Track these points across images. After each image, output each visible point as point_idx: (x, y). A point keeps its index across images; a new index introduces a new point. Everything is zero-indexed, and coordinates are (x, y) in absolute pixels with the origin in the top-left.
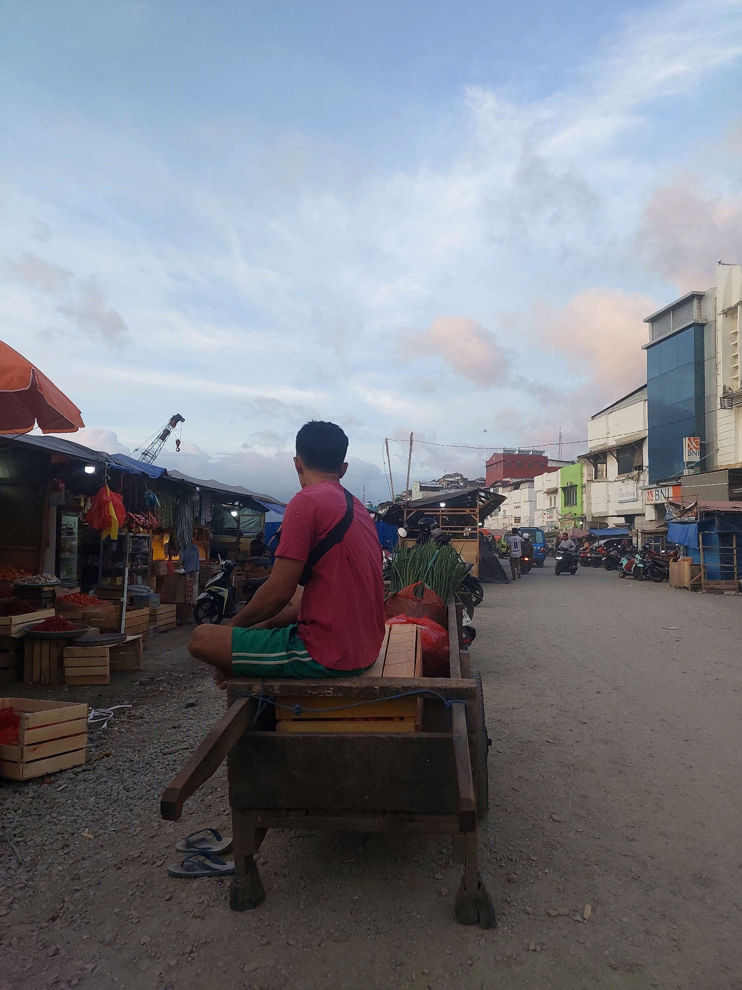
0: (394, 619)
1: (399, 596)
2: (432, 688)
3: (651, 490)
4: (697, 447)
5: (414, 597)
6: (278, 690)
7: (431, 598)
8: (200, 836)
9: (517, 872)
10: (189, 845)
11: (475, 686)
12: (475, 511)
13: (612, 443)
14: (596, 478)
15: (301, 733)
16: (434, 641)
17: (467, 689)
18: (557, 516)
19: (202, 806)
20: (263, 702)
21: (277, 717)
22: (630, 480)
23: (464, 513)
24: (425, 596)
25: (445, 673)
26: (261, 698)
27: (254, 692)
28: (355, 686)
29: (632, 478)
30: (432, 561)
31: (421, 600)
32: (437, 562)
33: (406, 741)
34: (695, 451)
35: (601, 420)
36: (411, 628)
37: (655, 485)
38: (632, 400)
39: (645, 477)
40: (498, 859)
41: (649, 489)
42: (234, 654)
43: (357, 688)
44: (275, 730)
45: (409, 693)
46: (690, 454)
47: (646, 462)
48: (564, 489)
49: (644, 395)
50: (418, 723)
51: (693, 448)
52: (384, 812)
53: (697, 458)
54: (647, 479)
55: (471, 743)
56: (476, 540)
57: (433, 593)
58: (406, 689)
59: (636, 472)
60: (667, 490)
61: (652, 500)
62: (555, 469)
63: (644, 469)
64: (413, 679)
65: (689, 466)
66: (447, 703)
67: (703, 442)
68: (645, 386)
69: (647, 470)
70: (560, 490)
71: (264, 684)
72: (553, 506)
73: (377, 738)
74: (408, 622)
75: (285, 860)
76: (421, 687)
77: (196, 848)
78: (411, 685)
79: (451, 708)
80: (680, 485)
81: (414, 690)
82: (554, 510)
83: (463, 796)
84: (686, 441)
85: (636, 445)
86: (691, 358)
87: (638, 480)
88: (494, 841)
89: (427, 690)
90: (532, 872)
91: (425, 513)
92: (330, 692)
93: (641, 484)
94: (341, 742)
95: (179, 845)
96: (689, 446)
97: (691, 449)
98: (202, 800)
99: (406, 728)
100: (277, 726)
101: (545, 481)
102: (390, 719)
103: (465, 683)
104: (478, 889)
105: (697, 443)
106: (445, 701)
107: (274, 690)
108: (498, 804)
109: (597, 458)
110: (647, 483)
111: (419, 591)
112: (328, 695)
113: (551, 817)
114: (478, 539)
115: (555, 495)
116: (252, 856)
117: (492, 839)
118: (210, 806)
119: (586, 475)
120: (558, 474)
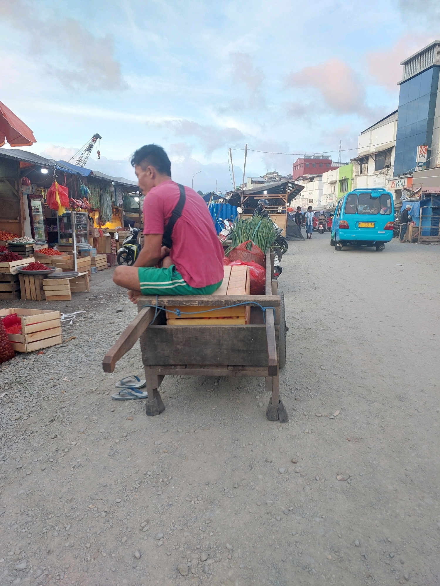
0: (234, 263)
1: (236, 249)
2: (255, 301)
3: (394, 181)
4: (425, 152)
5: (246, 250)
6: (167, 303)
7: (256, 251)
8: (128, 379)
9: (300, 395)
10: (123, 384)
11: (279, 299)
12: (285, 196)
13: (373, 150)
14: (361, 173)
15: (180, 326)
16: (257, 275)
17: (275, 301)
18: (335, 199)
19: (129, 364)
20: (158, 309)
21: (167, 318)
22: (382, 174)
23: (279, 197)
24: (252, 249)
25: (263, 292)
26: (157, 307)
27: (153, 304)
28: (210, 300)
29: (383, 173)
30: (257, 228)
31: (250, 251)
32: (260, 228)
33: (240, 329)
34: (424, 154)
35: (367, 134)
36: (244, 268)
37: (397, 178)
38: (388, 120)
39: (391, 172)
40: (290, 388)
41: (393, 180)
42: (141, 283)
43: (212, 301)
44: (166, 324)
45: (241, 303)
46: (420, 157)
47: (393, 163)
48: (340, 181)
49: (395, 117)
50: (247, 320)
51: (423, 153)
52: (228, 366)
53: (424, 160)
54: (393, 174)
55: (276, 330)
56: (285, 214)
57: (257, 247)
58: (240, 301)
59: (385, 169)
60: (404, 181)
61: (394, 187)
62: (336, 168)
63: (391, 167)
64: (244, 296)
65: (419, 165)
66: (263, 309)
67: (429, 149)
68: (397, 111)
69: (393, 167)
70: (338, 182)
71: (159, 300)
72: (333, 192)
73: (223, 328)
74: (242, 264)
75: (175, 391)
76: (248, 300)
77: (126, 385)
78: (243, 299)
79: (265, 312)
80: (412, 177)
81: (244, 302)
82: (334, 195)
83: (270, 358)
84: (419, 148)
85: (388, 151)
86: (429, 91)
87: (387, 174)
88: (289, 380)
89: (251, 302)
90: (308, 395)
91: (254, 198)
92: (196, 303)
93: (388, 177)
94: (203, 330)
95: (118, 384)
96: (421, 151)
97: (422, 153)
98: (129, 361)
99: (240, 323)
100: (167, 322)
101: (329, 176)
102: (230, 318)
103: (274, 298)
104: (279, 403)
105: (426, 150)
106: (262, 307)
107: (164, 303)
108: (291, 361)
109: (362, 160)
110: (392, 176)
111: (249, 246)
112: (195, 305)
113: (320, 368)
114: (286, 214)
115: (335, 185)
116: (156, 389)
117: (287, 378)
118: (133, 364)
119: (355, 171)
120: (337, 171)
